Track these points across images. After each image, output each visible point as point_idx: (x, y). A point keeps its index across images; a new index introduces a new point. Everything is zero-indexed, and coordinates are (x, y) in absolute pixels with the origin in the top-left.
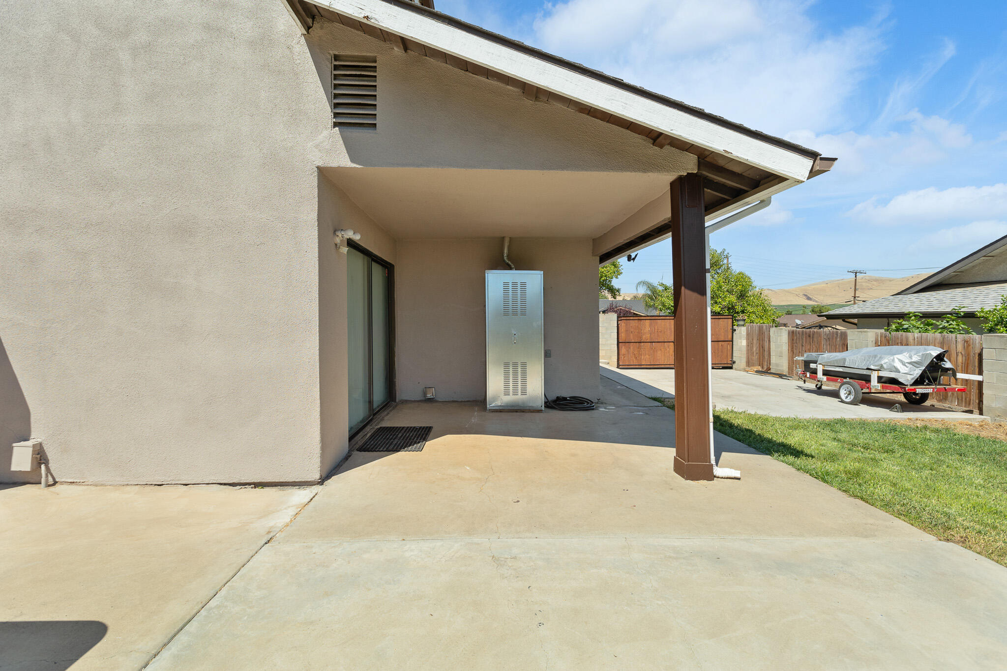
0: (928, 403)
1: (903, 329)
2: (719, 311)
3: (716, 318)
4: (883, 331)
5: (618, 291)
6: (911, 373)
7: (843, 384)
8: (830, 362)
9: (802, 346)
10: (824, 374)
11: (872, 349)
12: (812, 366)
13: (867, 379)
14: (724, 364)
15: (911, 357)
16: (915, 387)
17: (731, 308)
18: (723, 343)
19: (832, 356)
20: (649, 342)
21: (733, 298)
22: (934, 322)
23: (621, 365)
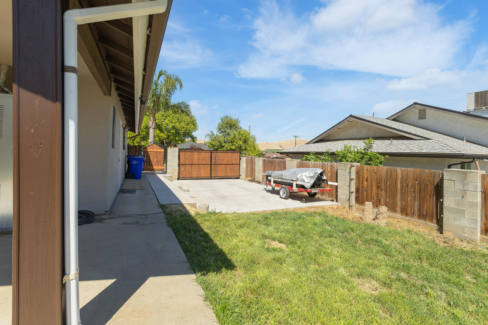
0: (317, 196)
1: (308, 159)
2: (234, 148)
3: (232, 152)
4: (300, 160)
5: (196, 138)
6: (310, 182)
7: (282, 188)
8: (276, 176)
9: (268, 167)
10: (274, 183)
11: (295, 169)
12: (269, 178)
13: (291, 185)
14: (235, 176)
15: (310, 174)
16: (311, 189)
17: (240, 147)
18: (235, 165)
19: (278, 173)
20: (196, 165)
21: (241, 143)
22: (320, 156)
23: (180, 178)
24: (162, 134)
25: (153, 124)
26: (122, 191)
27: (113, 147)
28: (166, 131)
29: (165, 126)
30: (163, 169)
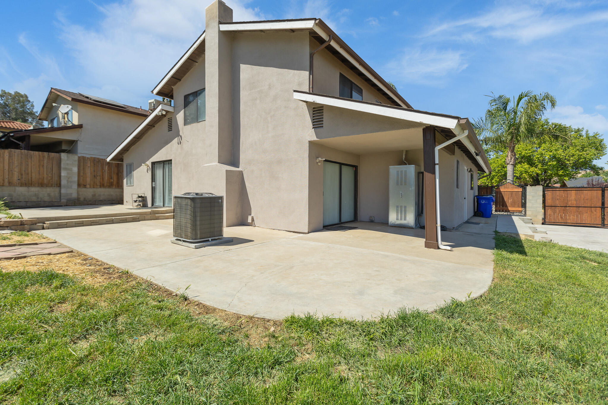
20: (574, 207)
23: (546, 223)
24: (532, 169)
25: (511, 160)
26: (467, 222)
27: (457, 187)
28: (540, 164)
29: (539, 158)
30: (521, 211)
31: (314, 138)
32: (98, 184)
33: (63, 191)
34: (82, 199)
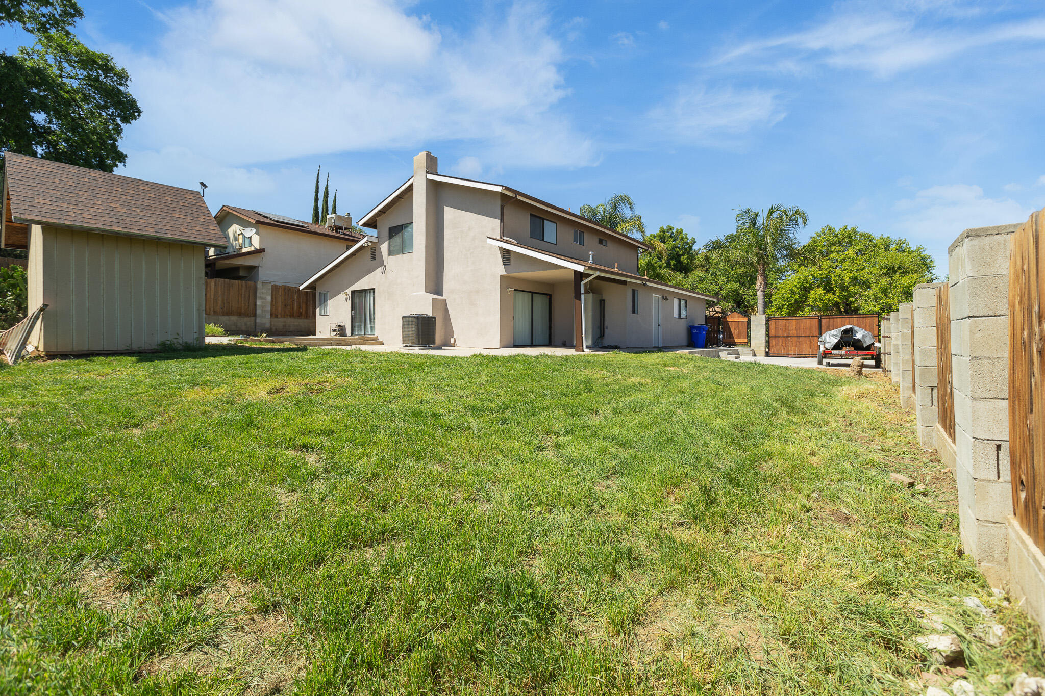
20: (795, 337)
23: (769, 354)
25: (761, 285)
27: (634, 312)
30: (746, 342)
31: (504, 273)
32: (288, 313)
33: (258, 321)
34: (274, 330)
